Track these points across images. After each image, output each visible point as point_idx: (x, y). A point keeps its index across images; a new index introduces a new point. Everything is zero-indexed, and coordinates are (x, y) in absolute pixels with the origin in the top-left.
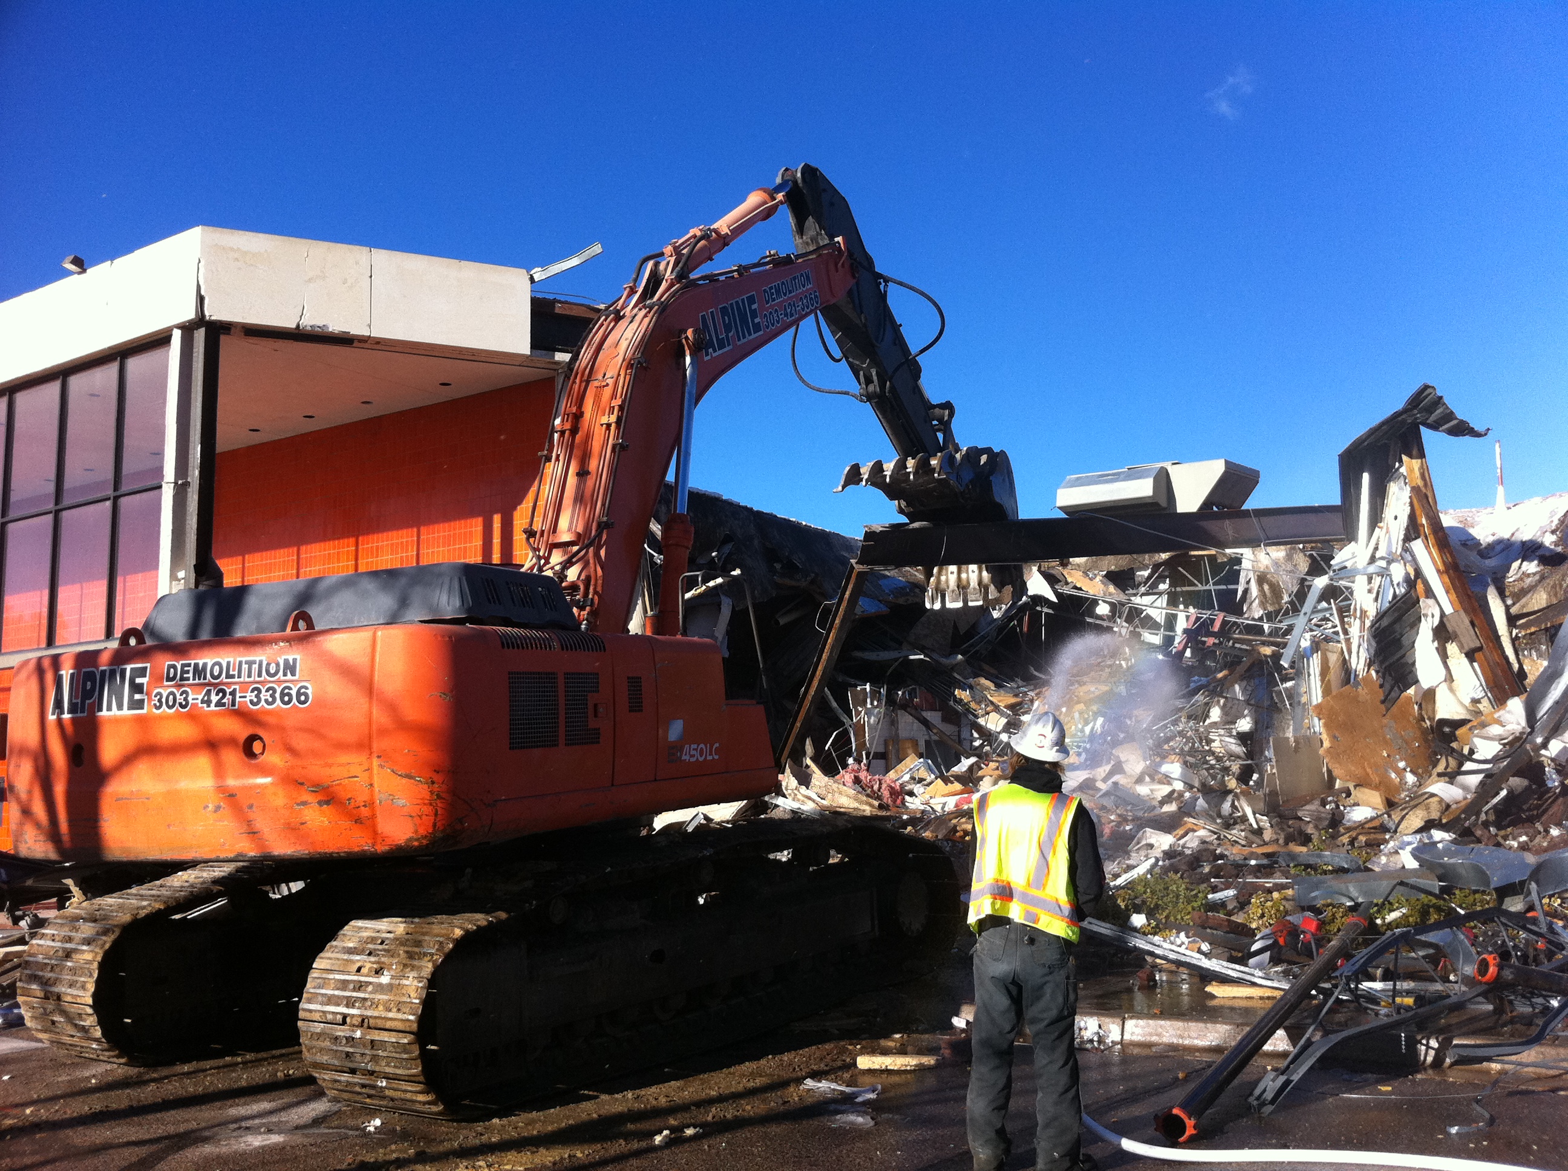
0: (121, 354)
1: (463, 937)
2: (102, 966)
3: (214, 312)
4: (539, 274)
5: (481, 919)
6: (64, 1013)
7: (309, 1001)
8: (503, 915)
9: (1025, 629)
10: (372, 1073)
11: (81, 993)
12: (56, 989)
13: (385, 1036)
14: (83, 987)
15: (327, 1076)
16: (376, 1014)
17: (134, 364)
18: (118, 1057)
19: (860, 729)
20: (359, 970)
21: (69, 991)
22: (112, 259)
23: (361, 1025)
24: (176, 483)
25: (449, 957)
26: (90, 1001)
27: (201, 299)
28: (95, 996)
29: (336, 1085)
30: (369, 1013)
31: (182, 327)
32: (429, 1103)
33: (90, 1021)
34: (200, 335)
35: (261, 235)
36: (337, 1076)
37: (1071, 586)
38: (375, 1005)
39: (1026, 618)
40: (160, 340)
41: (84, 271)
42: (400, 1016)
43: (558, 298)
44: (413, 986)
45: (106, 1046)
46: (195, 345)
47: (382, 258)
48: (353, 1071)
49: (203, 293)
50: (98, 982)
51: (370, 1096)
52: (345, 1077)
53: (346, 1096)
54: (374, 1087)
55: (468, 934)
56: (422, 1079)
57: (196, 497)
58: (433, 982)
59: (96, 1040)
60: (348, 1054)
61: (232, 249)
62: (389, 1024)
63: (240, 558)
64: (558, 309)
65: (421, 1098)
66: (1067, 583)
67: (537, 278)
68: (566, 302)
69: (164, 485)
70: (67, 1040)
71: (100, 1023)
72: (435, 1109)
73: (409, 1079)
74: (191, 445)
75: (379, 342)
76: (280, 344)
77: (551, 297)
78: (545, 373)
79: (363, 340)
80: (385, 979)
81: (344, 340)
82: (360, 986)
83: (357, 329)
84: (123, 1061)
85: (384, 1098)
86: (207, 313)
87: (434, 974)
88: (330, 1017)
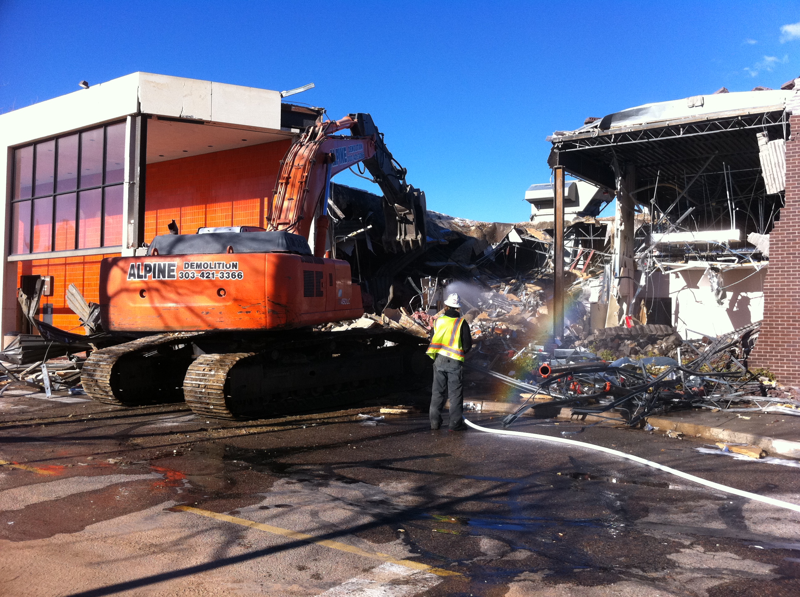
0: (105, 125)
1: (239, 360)
2: (112, 370)
3: (145, 110)
4: (284, 94)
5: (246, 355)
6: (98, 386)
7: (187, 380)
8: (254, 354)
9: (507, 254)
10: (208, 404)
11: (105, 379)
12: (95, 378)
13: (213, 391)
14: (106, 377)
15: (193, 405)
16: (209, 384)
17: (110, 129)
18: (118, 402)
19: (425, 296)
20: (204, 370)
21: (101, 378)
22: (100, 83)
23: (205, 388)
24: (129, 183)
25: (234, 366)
26: (109, 382)
27: (139, 104)
28: (110, 380)
29: (196, 409)
30: (207, 384)
31: (131, 115)
32: (227, 414)
33: (109, 389)
34: (139, 119)
35: (165, 76)
36: (196, 405)
37: (529, 235)
38: (209, 381)
39: (508, 249)
40: (122, 120)
41: (88, 87)
42: (218, 384)
43: (294, 104)
44: (222, 375)
45: (114, 398)
46: (137, 123)
47: (216, 86)
48: (201, 403)
49: (140, 101)
50: (111, 375)
51: (208, 412)
52: (199, 405)
53: (200, 412)
54: (209, 409)
55: (241, 359)
56: (225, 405)
57: (138, 189)
58: (228, 374)
59: (111, 396)
60: (200, 397)
61: (152, 82)
62: (214, 387)
63: (155, 211)
64: (293, 109)
65: (225, 412)
66: (527, 234)
67: (284, 95)
68: (297, 106)
69: (125, 183)
70: (98, 396)
71: (112, 390)
72: (229, 416)
73: (221, 405)
74: (136, 167)
75: (215, 123)
76: (172, 123)
77: (290, 103)
78: (288, 137)
79: (208, 122)
80: (213, 373)
81: (200, 122)
82: (204, 375)
83: (205, 117)
84: (120, 404)
85: (212, 412)
86: (142, 110)
87: (229, 371)
88: (194, 385)
